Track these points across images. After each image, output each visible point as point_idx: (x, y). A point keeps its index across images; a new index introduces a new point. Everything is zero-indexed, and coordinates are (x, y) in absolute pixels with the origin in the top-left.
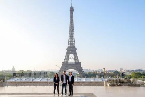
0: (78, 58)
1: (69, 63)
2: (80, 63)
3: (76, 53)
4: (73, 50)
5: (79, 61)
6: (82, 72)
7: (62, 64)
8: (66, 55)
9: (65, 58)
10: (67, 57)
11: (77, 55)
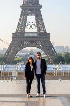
0: (43, 25)
1: (26, 35)
2: (49, 34)
3: (41, 15)
4: (34, 8)
5: (45, 31)
6: (52, 52)
7: (12, 37)
8: (20, 19)
9: (18, 25)
10: (22, 23)
11: (42, 19)
